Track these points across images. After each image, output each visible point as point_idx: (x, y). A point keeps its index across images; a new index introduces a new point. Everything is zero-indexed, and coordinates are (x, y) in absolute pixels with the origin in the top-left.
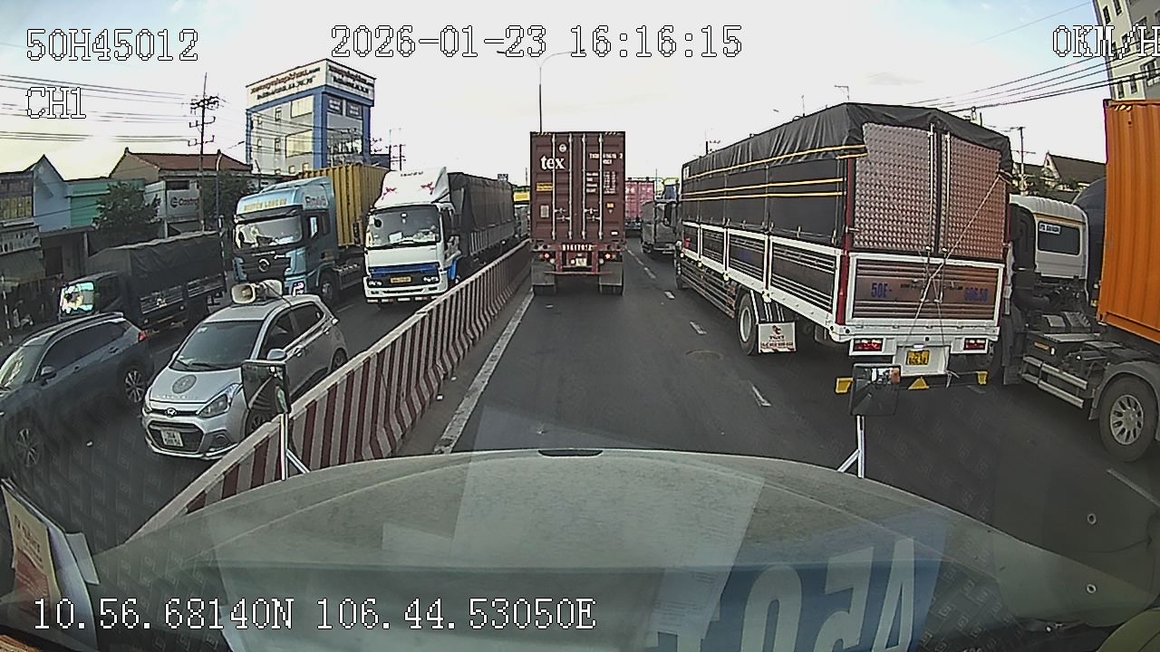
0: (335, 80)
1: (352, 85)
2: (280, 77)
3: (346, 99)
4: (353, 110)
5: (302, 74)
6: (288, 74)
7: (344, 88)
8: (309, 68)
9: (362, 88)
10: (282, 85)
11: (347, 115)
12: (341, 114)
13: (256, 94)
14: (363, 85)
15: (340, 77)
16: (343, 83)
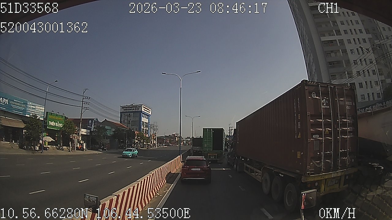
3: (146, 114)
5: (137, 107)
6: (132, 106)
11: (145, 118)
13: (123, 109)
14: (149, 111)
16: (146, 111)
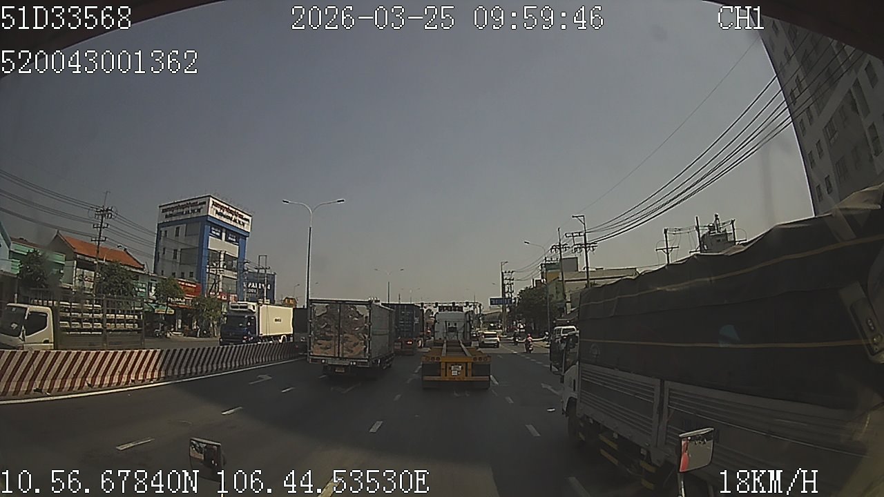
0: (217, 212)
1: (231, 219)
2: (181, 204)
3: (226, 228)
4: (231, 237)
6: (185, 203)
7: (224, 220)
8: (199, 201)
9: (239, 221)
10: (182, 210)
11: (226, 240)
12: (221, 239)
13: (164, 214)
14: (240, 219)
15: (222, 211)
16: (225, 216)
